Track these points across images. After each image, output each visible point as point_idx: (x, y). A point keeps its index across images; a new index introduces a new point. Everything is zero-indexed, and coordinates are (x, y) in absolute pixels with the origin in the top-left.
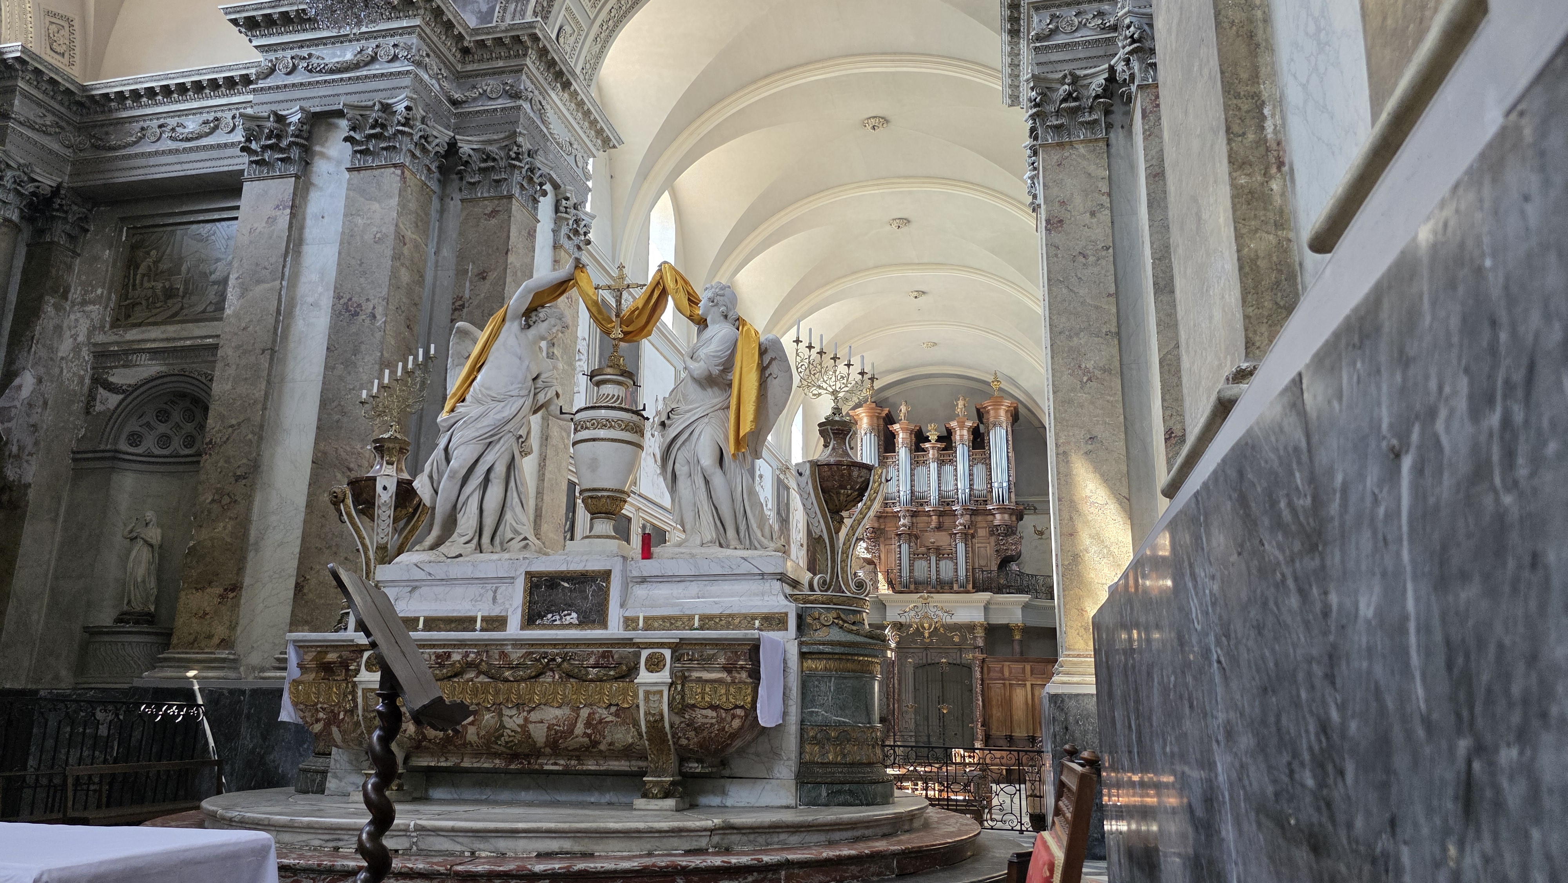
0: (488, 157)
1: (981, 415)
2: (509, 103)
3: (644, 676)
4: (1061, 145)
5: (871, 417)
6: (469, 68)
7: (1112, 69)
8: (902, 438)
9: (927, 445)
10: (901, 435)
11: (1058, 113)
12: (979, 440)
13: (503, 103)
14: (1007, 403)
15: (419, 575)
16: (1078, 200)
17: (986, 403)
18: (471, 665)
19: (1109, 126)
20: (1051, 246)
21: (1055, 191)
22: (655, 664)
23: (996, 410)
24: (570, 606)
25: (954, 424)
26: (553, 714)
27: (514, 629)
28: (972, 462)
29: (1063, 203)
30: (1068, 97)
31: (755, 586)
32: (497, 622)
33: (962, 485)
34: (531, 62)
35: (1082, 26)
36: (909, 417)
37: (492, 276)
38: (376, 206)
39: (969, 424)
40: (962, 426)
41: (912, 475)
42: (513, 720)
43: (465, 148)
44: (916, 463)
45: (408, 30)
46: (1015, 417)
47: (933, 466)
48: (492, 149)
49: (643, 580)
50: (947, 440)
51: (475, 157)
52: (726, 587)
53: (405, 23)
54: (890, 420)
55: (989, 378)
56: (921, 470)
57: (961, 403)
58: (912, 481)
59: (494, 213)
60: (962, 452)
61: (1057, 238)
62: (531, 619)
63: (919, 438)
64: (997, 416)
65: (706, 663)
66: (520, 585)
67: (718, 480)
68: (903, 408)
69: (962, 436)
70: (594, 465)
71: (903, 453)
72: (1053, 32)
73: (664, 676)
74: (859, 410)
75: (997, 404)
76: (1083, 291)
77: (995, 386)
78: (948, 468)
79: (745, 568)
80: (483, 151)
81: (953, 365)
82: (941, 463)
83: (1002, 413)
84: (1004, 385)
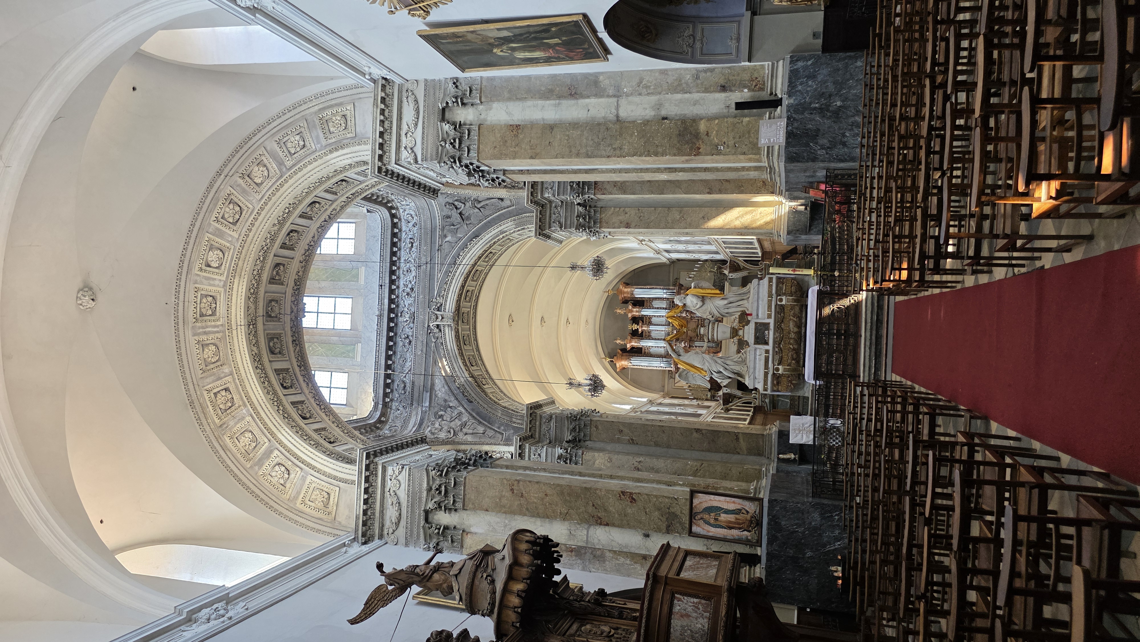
0: (574, 428)
1: (625, 302)
2: (553, 421)
3: (784, 303)
4: (600, 222)
5: (622, 359)
6: (537, 436)
7: (579, 204)
8: (634, 344)
9: (640, 330)
10: (633, 344)
11: (589, 222)
12: (640, 303)
13: (553, 424)
14: (621, 287)
15: (752, 377)
16: (621, 218)
17: (620, 298)
18: (779, 346)
19: (595, 207)
20: (635, 227)
21: (616, 225)
22: (781, 300)
23: (624, 293)
24: (764, 333)
25: (630, 315)
26: (791, 325)
27: (770, 347)
28: (651, 307)
29: (621, 223)
30: (584, 219)
31: (761, 287)
32: (767, 352)
33: (663, 313)
34: (538, 412)
35: (559, 214)
36: (623, 338)
37: (621, 428)
38: (597, 462)
39: (630, 307)
40: (632, 311)
41: (655, 339)
42: (792, 335)
43: (570, 438)
44: (649, 337)
45: (530, 449)
46: (627, 284)
47: (652, 328)
48: (571, 427)
49: (758, 315)
50: (635, 320)
51: (573, 434)
52: (760, 294)
53: (527, 450)
54: (624, 350)
55: (606, 294)
56: (653, 334)
57: (619, 311)
58: (658, 339)
59: (596, 427)
60: (646, 312)
61: (633, 225)
62: (767, 343)
63: (635, 334)
64: (627, 293)
65: (781, 289)
66: (757, 346)
67: (731, 300)
68: (618, 342)
69: (636, 312)
70: (724, 333)
71: (644, 344)
72: (559, 222)
73: (784, 298)
74: (618, 365)
75: (621, 292)
76: (653, 218)
77: (611, 293)
78: (654, 320)
79: (756, 288)
80: (572, 431)
81: (596, 314)
82: (650, 323)
83: (626, 290)
84: (611, 288)
